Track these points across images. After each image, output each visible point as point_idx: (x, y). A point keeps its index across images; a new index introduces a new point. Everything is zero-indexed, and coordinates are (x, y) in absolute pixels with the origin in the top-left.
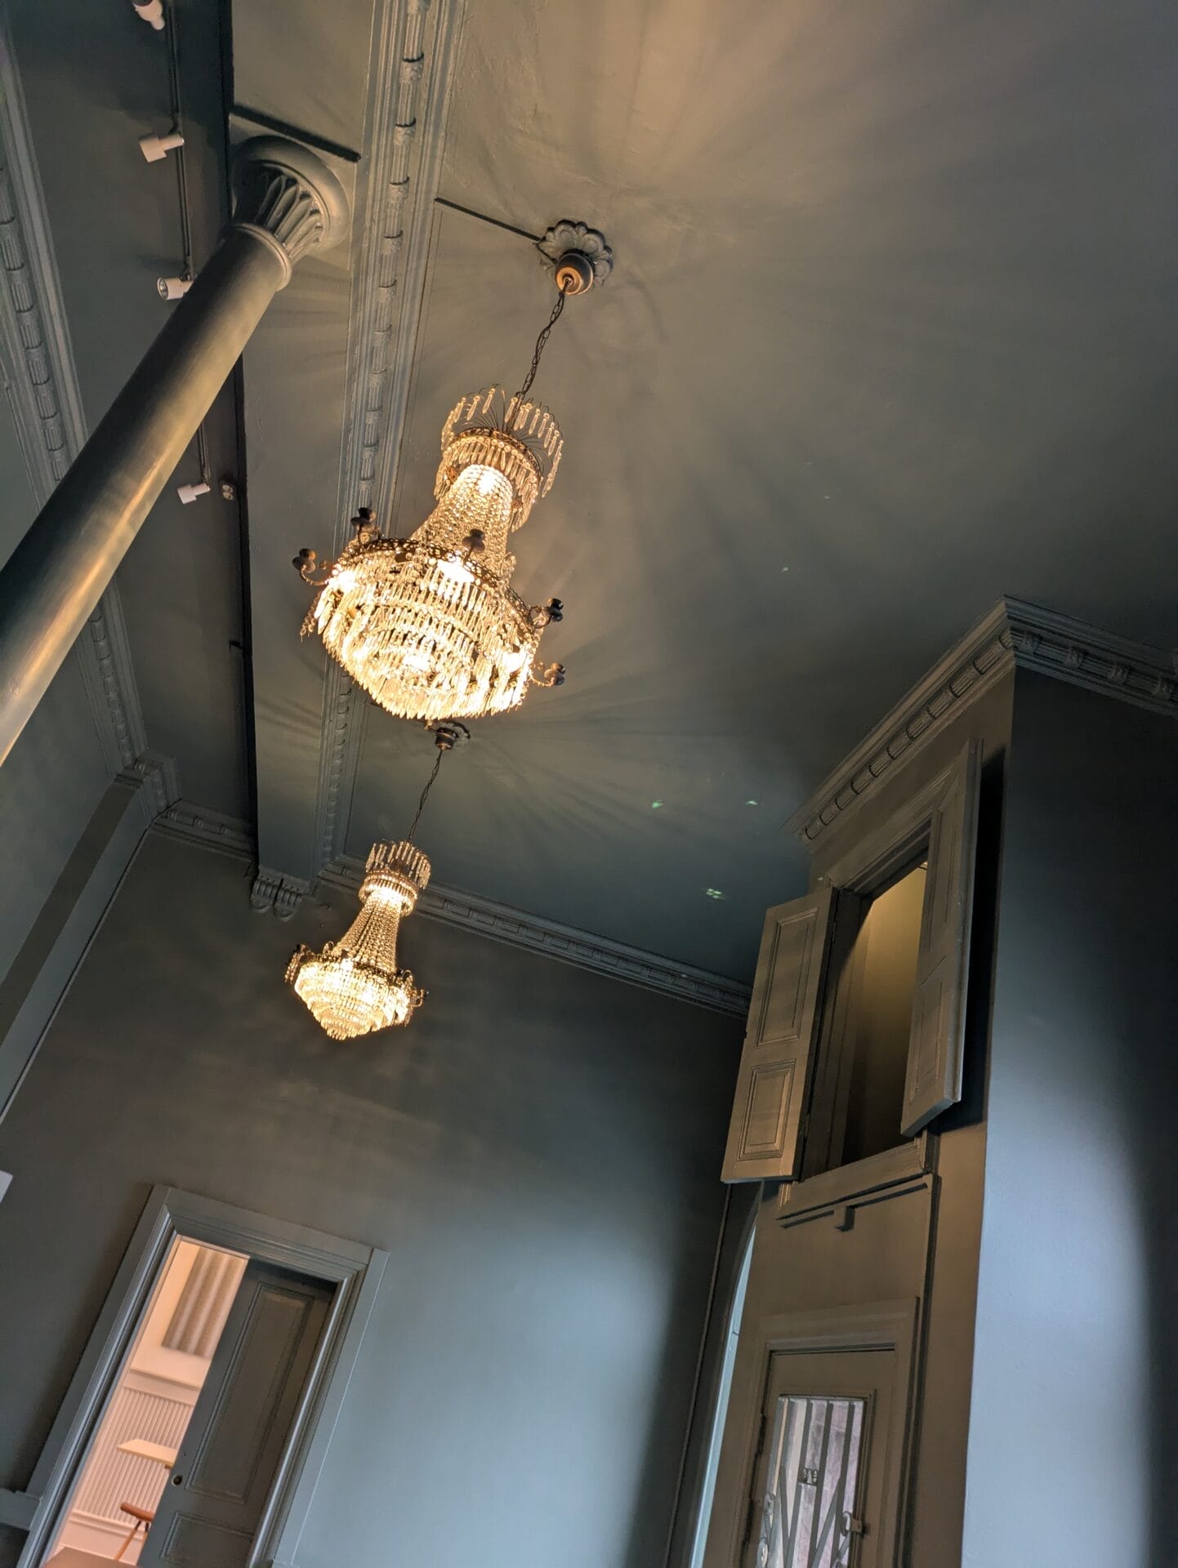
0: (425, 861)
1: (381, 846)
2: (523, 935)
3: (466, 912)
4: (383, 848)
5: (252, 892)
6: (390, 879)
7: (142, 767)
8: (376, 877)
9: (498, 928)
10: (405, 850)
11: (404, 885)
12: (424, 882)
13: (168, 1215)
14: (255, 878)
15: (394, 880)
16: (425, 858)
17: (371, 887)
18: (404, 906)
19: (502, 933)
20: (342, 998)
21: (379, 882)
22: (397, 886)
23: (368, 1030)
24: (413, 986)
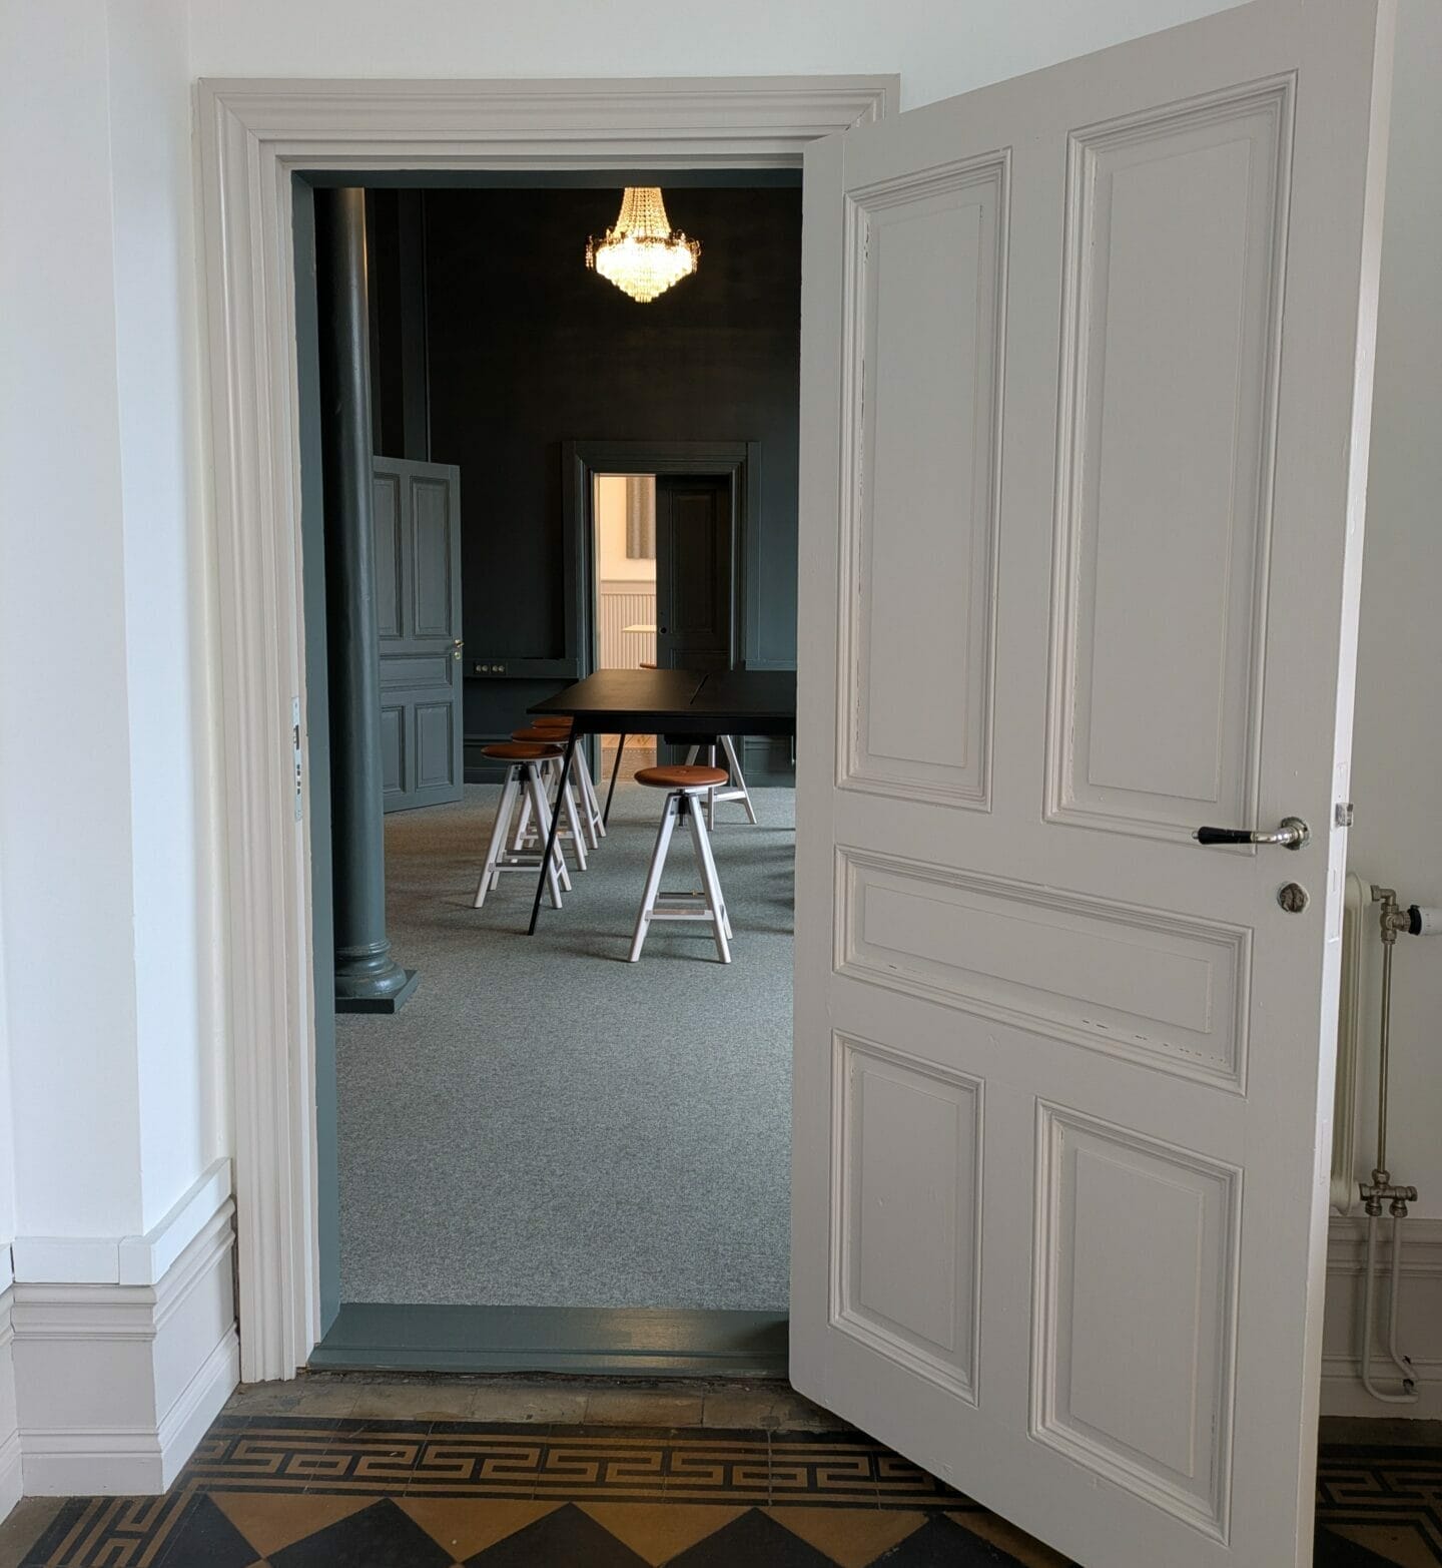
13: (582, 461)
23: (667, 286)
24: (688, 241)
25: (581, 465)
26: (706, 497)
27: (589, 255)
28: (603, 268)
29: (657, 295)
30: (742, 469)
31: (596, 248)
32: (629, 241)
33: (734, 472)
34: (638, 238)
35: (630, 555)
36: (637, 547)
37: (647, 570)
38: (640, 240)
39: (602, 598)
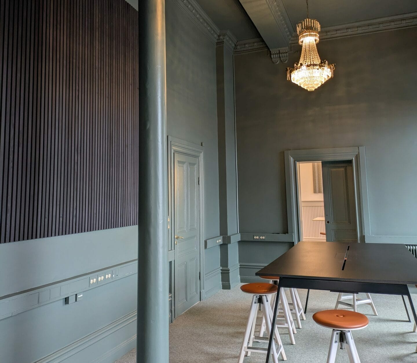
0: (316, 22)
1: (299, 24)
2: (371, 28)
3: (346, 31)
4: (300, 25)
5: (272, 59)
6: (307, 34)
7: (221, 37)
8: (302, 35)
9: (360, 30)
10: (308, 22)
11: (312, 33)
12: (319, 29)
13: (292, 158)
14: (271, 54)
15: (308, 34)
16: (315, 21)
17: (301, 40)
18: (316, 40)
19: (363, 31)
20: (307, 78)
21: (304, 36)
22: (310, 35)
23: (321, 84)
24: (329, 64)
25: (292, 159)
26: (343, 169)
27: (288, 75)
28: (294, 80)
29: (317, 88)
30: (357, 157)
31: (291, 72)
32: (304, 67)
33: (354, 159)
34: (307, 65)
35: (315, 192)
36: (317, 189)
37: (320, 197)
38: (308, 66)
39: (302, 208)
